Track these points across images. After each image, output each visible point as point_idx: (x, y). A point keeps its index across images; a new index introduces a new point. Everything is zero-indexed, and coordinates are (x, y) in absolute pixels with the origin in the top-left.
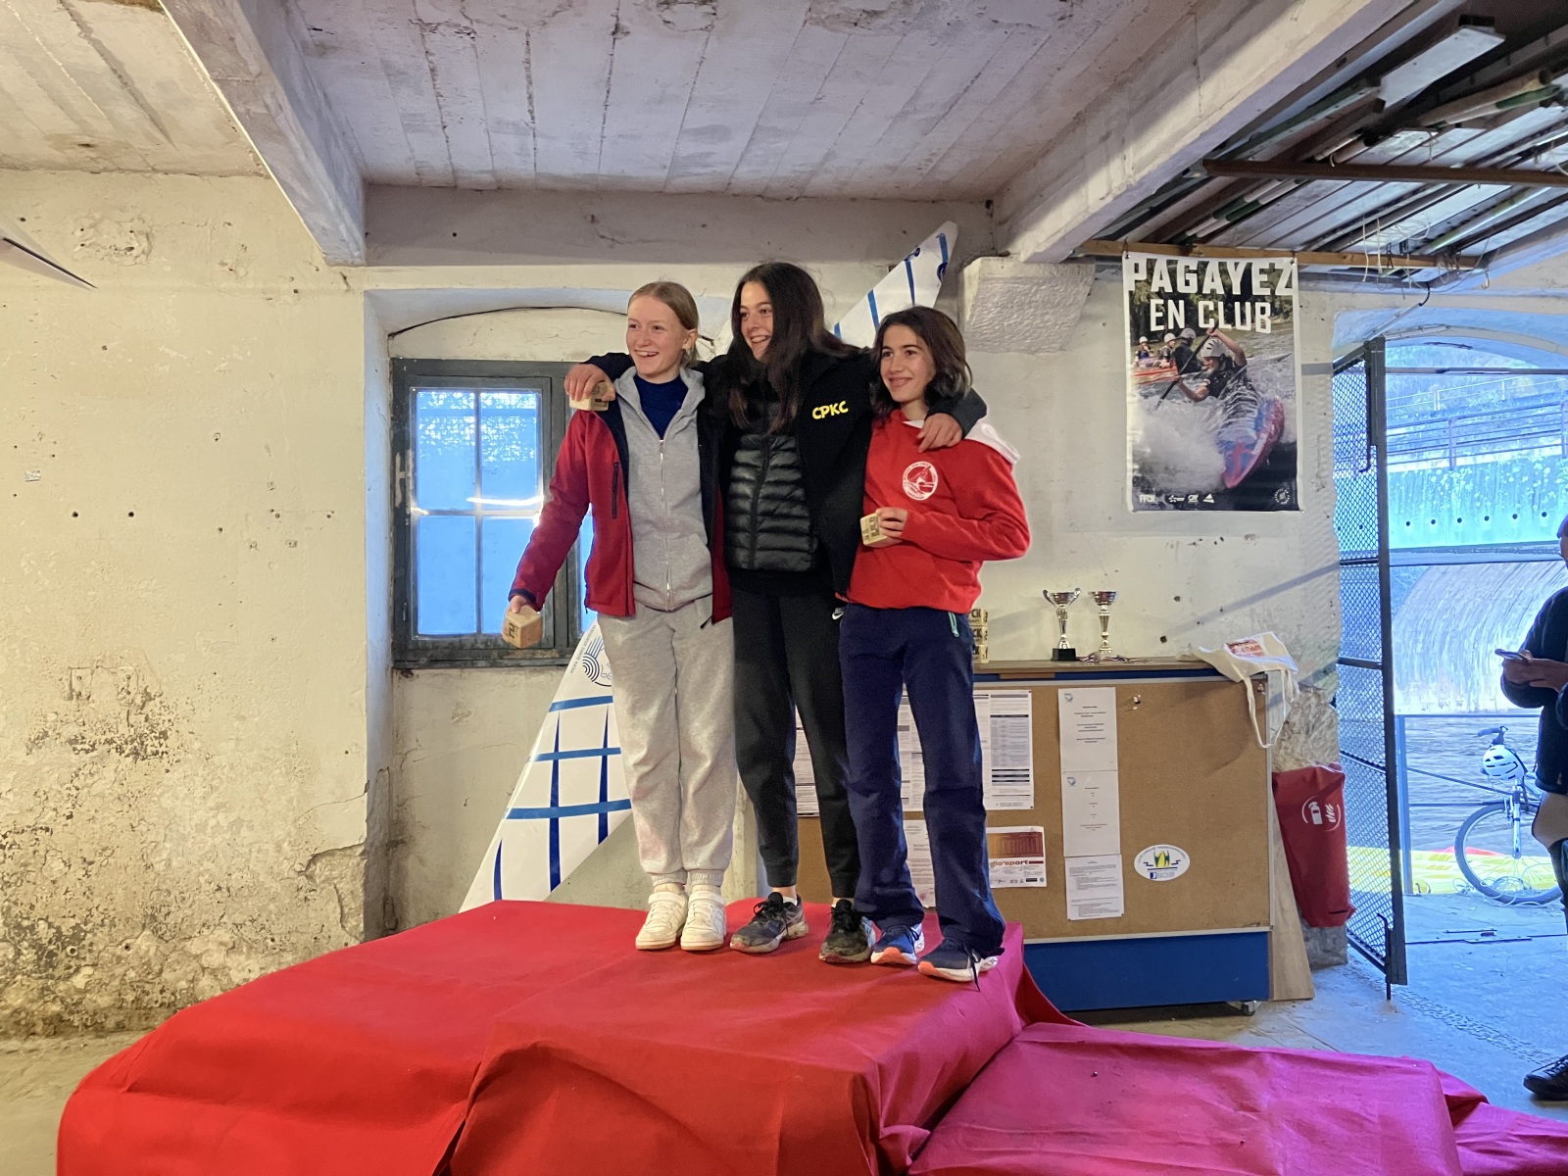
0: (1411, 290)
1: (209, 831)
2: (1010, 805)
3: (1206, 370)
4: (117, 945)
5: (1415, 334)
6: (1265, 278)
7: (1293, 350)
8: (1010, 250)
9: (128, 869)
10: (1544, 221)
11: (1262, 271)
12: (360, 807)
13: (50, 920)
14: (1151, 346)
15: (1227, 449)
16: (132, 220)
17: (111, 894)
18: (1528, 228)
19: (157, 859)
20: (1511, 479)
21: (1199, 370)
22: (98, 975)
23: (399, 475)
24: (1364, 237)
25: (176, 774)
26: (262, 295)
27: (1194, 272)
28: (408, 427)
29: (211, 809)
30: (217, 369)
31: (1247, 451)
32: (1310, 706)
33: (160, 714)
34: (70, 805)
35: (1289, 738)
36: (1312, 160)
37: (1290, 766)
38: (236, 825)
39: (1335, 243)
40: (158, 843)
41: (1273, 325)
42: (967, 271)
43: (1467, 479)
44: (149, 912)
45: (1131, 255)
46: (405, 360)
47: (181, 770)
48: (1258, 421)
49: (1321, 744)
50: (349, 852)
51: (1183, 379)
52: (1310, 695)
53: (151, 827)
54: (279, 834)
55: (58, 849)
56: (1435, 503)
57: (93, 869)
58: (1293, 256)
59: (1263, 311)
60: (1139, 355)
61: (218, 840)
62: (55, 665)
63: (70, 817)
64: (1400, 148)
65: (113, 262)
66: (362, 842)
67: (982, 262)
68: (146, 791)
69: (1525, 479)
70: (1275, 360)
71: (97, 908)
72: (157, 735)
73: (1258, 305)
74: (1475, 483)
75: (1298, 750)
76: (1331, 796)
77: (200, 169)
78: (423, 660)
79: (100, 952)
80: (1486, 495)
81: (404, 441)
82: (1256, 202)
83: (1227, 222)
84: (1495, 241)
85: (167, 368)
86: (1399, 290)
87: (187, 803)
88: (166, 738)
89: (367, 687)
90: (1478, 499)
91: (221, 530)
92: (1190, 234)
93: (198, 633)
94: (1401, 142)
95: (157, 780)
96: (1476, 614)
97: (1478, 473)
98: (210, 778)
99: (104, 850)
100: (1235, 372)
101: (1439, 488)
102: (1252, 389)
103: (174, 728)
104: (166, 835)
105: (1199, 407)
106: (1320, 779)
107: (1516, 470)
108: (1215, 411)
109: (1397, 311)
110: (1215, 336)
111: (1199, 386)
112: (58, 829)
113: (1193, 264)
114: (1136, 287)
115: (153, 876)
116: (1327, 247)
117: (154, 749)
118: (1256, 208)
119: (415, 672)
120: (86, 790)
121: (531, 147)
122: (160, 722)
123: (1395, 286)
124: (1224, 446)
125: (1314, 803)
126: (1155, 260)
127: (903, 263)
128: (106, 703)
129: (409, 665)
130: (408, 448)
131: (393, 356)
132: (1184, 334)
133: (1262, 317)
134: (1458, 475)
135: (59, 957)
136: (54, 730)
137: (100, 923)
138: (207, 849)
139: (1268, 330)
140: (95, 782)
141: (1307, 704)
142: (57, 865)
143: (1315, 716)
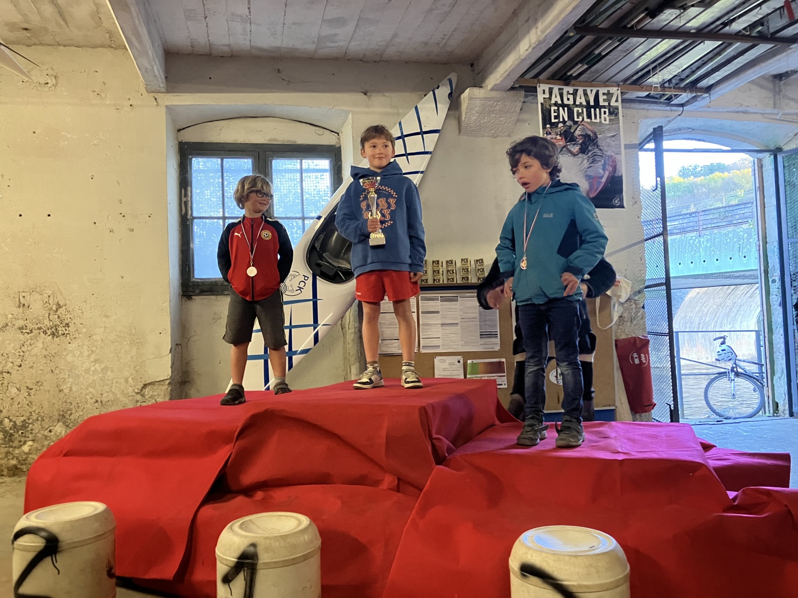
0: (675, 108)
1: (91, 373)
2: (488, 348)
3: (578, 141)
4: (45, 430)
5: (677, 132)
6: (605, 97)
7: (619, 131)
8: (483, 85)
9: (50, 392)
10: (736, 66)
11: (604, 94)
12: (168, 360)
13: (11, 418)
14: (552, 129)
15: (589, 179)
16: (47, 69)
17: (42, 404)
18: (728, 70)
19: (65, 387)
20: (729, 240)
21: (575, 141)
22: (35, 445)
23: (184, 199)
24: (651, 75)
25: (74, 345)
26: (113, 107)
27: (572, 94)
28: (188, 175)
29: (92, 362)
30: (91, 144)
31: (599, 180)
32: (632, 309)
33: (65, 315)
34: (20, 360)
35: (623, 324)
36: (625, 27)
37: (623, 337)
38: (105, 369)
39: (638, 79)
40: (66, 379)
41: (610, 120)
42: (462, 96)
43: (707, 241)
44: (61, 413)
45: (542, 85)
46: (186, 143)
47: (76, 342)
48: (604, 165)
49: (638, 327)
50: (162, 383)
51: (568, 145)
52: (632, 303)
53: (62, 371)
54: (126, 374)
55: (14, 382)
56: (692, 253)
57: (32, 392)
58: (618, 87)
59: (605, 113)
60: (547, 133)
61: (96, 377)
62: (11, 291)
63: (20, 366)
64: (666, 20)
65: (38, 90)
66: (169, 377)
67: (470, 90)
68: (58, 353)
69: (735, 240)
70: (611, 136)
71: (35, 412)
72: (64, 325)
73: (603, 110)
74: (711, 243)
75: (627, 330)
76: (643, 350)
77: (82, 44)
78: (197, 291)
79: (37, 433)
80: (716, 248)
81: (186, 182)
82: (600, 54)
83: (586, 66)
84: (714, 78)
85: (66, 143)
86: (668, 108)
87: (80, 359)
88: (69, 327)
89: (170, 301)
90: (713, 250)
91: (95, 223)
92: (569, 74)
93: (85, 274)
94: (667, 16)
95: (64, 348)
96: (714, 313)
97: (713, 238)
98: (91, 346)
99: (38, 382)
100: (593, 142)
101: (694, 246)
102: (601, 150)
103: (72, 322)
104: (69, 375)
105: (576, 159)
106: (638, 342)
107: (730, 236)
108: (583, 161)
109: (668, 119)
110: (583, 125)
111: (575, 149)
112: (14, 372)
113: (571, 89)
114: (544, 101)
115: (63, 395)
116: (634, 83)
117: (63, 332)
118: (600, 57)
119: (193, 297)
120: (28, 353)
121: (249, 30)
122: (66, 319)
123: (667, 106)
124: (588, 177)
125: (635, 354)
126: (553, 88)
127: (431, 92)
128: (37, 308)
129: (190, 294)
130: (188, 186)
131: (180, 141)
132: (568, 124)
133: (605, 116)
134: (703, 239)
135: (15, 437)
136: (11, 323)
137: (36, 419)
138: (90, 381)
139: (607, 122)
140: (32, 349)
141: (631, 307)
142: (14, 391)
143: (634, 314)
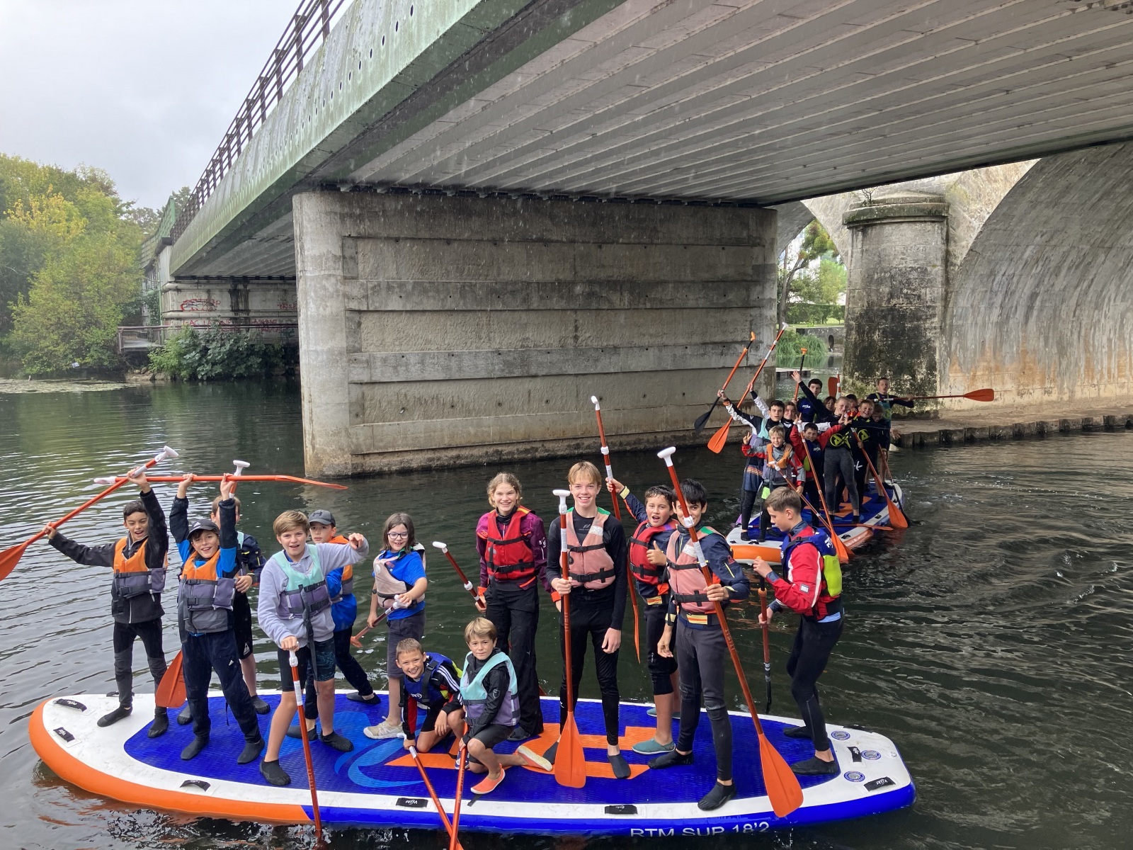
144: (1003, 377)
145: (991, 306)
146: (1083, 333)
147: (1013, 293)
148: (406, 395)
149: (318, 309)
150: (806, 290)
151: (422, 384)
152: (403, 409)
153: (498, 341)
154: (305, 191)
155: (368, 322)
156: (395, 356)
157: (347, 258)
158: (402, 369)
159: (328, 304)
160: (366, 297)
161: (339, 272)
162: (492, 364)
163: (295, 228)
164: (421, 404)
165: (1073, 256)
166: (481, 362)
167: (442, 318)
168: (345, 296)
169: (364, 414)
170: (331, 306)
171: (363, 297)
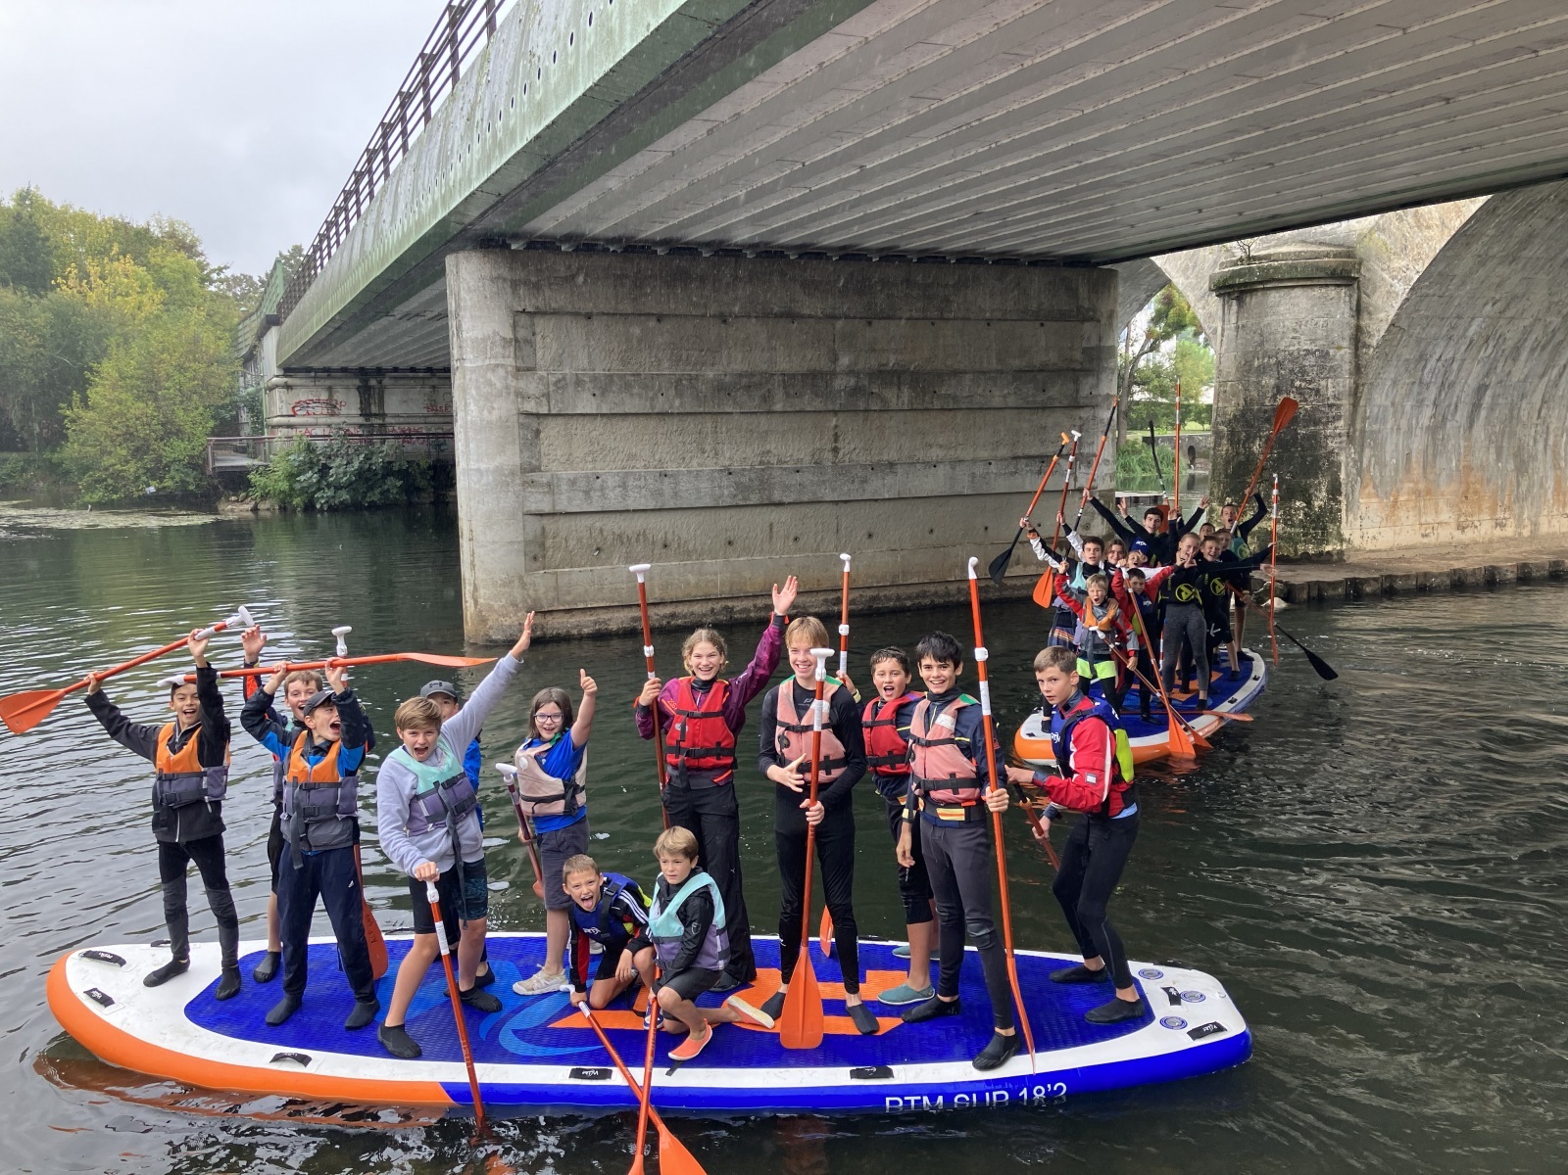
144: (1437, 504)
145: (1420, 403)
146: (1551, 442)
147: (1452, 385)
148: (601, 531)
149: (481, 412)
150: (1156, 383)
151: (624, 516)
152: (598, 549)
153: (728, 456)
154: (462, 249)
155: (551, 430)
156: (587, 477)
157: (520, 344)
158: (595, 495)
159: (495, 405)
160: (547, 396)
161: (510, 361)
162: (720, 487)
163: (449, 301)
164: (622, 543)
165: (1537, 333)
166: (705, 485)
167: (652, 423)
168: (520, 395)
169: (544, 557)
170: (500, 409)
171: (543, 396)
